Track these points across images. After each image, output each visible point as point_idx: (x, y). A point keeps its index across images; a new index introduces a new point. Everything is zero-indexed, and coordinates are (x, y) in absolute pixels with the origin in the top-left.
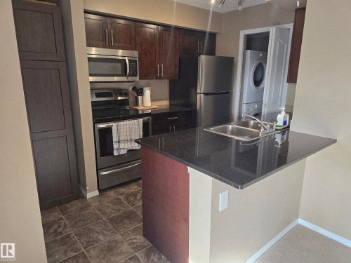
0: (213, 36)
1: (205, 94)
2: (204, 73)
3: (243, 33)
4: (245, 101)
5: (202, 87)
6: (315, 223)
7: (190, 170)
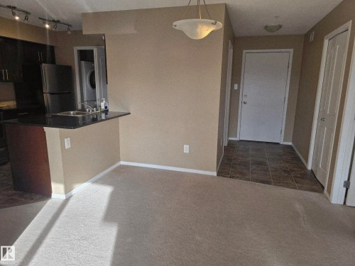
0: (52, 48)
1: (51, 94)
2: (47, 81)
3: (76, 49)
4: (85, 99)
5: (47, 88)
6: (128, 161)
7: (46, 129)
